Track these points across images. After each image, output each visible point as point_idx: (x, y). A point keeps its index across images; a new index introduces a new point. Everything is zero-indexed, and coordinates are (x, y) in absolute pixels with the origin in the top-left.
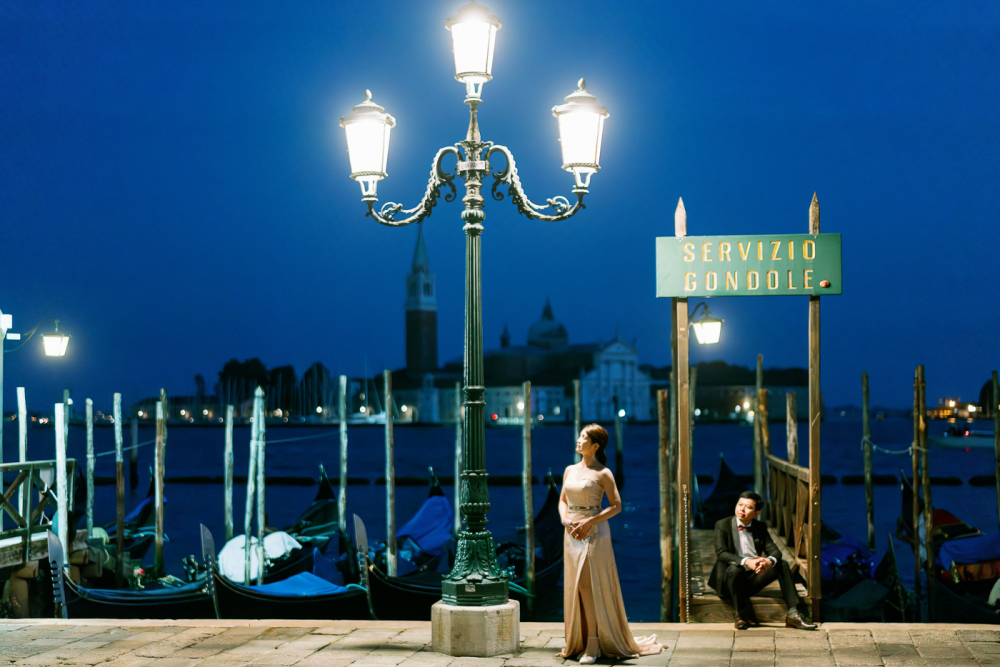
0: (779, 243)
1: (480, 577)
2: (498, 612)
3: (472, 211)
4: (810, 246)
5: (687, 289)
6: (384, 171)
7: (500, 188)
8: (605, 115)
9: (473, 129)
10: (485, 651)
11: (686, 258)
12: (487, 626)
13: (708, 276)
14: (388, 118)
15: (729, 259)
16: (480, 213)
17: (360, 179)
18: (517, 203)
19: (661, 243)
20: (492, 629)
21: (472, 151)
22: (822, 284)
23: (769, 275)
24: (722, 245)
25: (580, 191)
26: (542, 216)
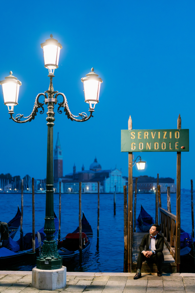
0: (166, 132)
1: (50, 258)
2: (57, 272)
3: (50, 117)
4: (177, 133)
5: (132, 149)
6: (17, 102)
7: (61, 109)
8: (101, 81)
9: (51, 86)
10: (52, 288)
11: (132, 137)
12: (53, 278)
13: (140, 144)
14: (18, 81)
15: (148, 138)
16: (53, 118)
17: (8, 105)
18: (67, 114)
19: (123, 132)
20: (55, 278)
21: (50, 95)
22: (182, 147)
23: (162, 144)
24: (145, 133)
25: (91, 110)
26: (77, 120)
